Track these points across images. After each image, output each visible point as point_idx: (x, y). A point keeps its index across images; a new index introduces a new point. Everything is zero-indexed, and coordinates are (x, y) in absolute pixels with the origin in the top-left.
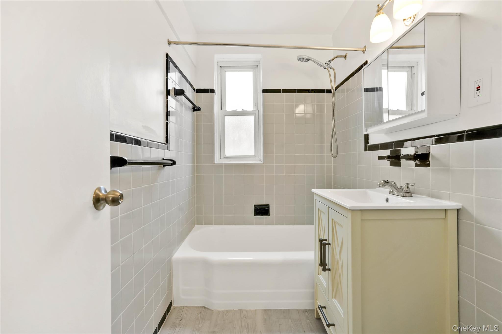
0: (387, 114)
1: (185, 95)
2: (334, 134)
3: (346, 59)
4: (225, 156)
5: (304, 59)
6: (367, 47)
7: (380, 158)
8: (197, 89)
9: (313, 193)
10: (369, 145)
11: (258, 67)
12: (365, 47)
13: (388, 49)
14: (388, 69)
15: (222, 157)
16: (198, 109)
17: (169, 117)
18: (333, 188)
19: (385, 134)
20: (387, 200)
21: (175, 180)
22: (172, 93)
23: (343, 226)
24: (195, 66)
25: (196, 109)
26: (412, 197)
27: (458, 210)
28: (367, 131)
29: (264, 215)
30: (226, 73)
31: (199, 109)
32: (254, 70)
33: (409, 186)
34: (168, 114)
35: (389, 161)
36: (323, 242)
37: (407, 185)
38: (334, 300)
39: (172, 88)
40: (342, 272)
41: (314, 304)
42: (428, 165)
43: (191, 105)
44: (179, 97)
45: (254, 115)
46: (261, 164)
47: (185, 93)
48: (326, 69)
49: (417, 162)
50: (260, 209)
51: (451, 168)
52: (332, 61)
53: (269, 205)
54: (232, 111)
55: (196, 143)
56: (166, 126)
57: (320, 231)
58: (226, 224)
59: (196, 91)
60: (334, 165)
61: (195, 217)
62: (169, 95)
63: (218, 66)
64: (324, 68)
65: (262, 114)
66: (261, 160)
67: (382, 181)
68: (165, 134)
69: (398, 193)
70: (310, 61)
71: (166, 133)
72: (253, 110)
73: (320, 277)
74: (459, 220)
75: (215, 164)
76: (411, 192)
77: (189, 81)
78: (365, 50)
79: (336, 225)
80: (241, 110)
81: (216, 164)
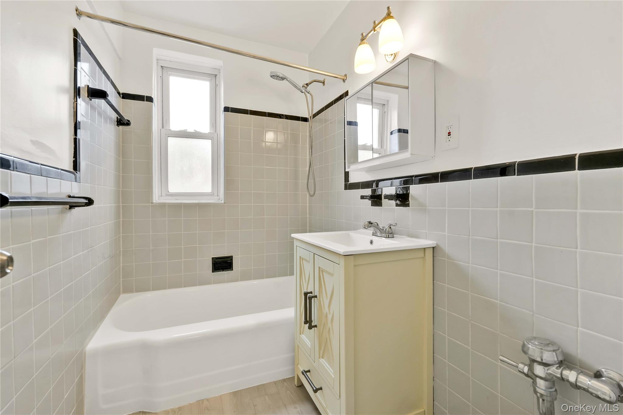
0: (371, 151)
1: (107, 99)
2: (311, 168)
3: (324, 85)
4: (168, 193)
5: (278, 77)
6: (347, 76)
7: (363, 197)
8: (123, 94)
9: (293, 238)
10: (349, 183)
11: (218, 77)
12: (346, 75)
13: (372, 83)
14: (372, 104)
15: (164, 194)
16: (125, 123)
17: (78, 131)
18: (308, 231)
19: (366, 172)
20: (371, 242)
21: (89, 228)
22: (84, 93)
23: (333, 275)
24: (120, 59)
25: (121, 122)
26: (394, 237)
27: (433, 248)
28: (349, 168)
29: (227, 270)
30: (170, 77)
31: (128, 124)
32: (211, 79)
33: (392, 227)
34: (76, 126)
35: (370, 201)
36: (308, 295)
37: (390, 225)
38: (322, 361)
39: (84, 86)
40: (332, 326)
41: (293, 370)
42: (408, 205)
43: (114, 116)
44: (97, 101)
45: (211, 139)
46: (222, 203)
47: (108, 96)
48: (303, 93)
49: (398, 202)
50: (220, 263)
51: (428, 208)
52: (310, 85)
53: (232, 257)
54: (179, 131)
55: (122, 173)
56: (74, 145)
57: (303, 282)
58: (171, 287)
59: (121, 96)
60: (309, 206)
61: (120, 282)
62: (79, 95)
63: (157, 65)
64: (301, 91)
65: (223, 139)
66: (221, 198)
67: (367, 223)
68: (73, 157)
69: (381, 234)
70: (285, 81)
71: (73, 155)
72: (210, 133)
73: (303, 337)
74: (434, 257)
75: (154, 204)
76: (393, 232)
77: (111, 79)
78: (346, 79)
79: (324, 273)
80: (192, 131)
81: (156, 203)
